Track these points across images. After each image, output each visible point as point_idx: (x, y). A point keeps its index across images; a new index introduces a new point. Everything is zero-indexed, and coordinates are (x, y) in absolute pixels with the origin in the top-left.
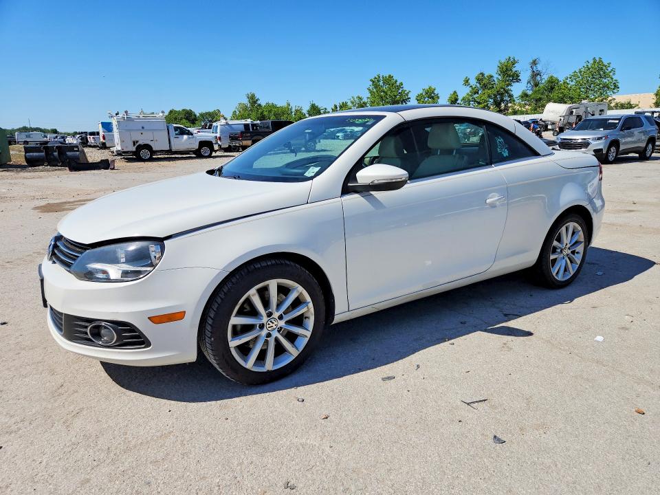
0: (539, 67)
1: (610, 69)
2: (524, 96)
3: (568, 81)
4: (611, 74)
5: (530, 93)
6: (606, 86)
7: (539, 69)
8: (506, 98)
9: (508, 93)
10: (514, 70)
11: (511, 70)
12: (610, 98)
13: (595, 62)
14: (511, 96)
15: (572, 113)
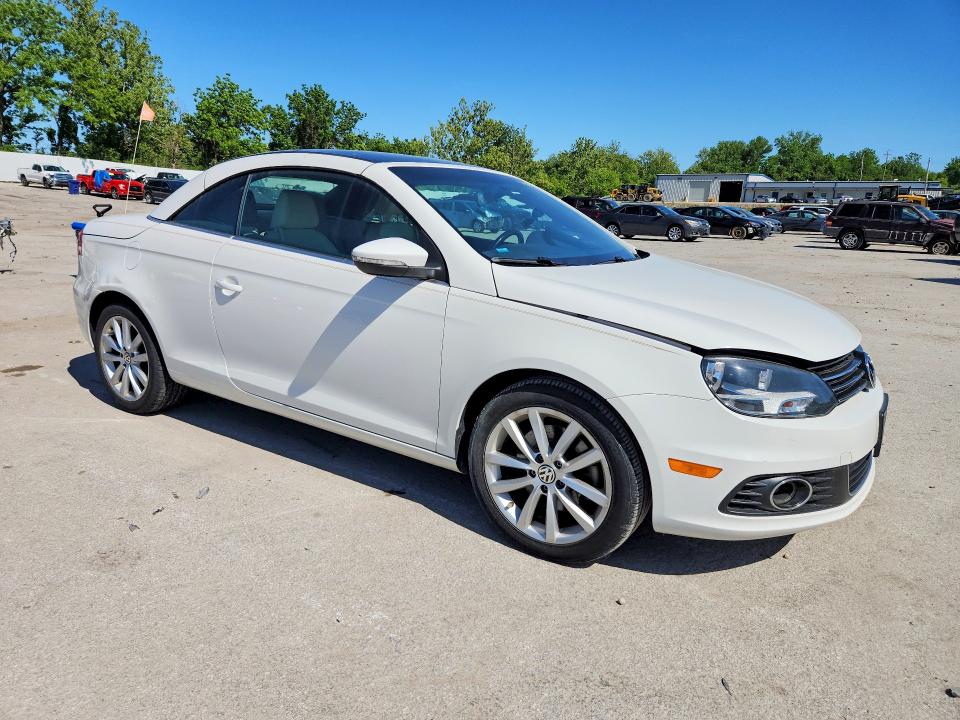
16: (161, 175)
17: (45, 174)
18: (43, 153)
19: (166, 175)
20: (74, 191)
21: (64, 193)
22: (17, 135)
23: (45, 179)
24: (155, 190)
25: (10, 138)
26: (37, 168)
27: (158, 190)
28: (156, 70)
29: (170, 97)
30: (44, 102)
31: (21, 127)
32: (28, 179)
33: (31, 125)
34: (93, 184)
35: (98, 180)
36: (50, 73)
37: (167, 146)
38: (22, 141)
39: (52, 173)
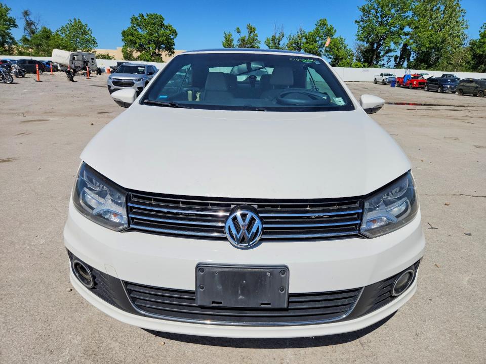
0: (32, 18)
1: (88, 29)
2: (25, 40)
3: (59, 33)
4: (89, 32)
5: (29, 38)
6: (88, 41)
7: (33, 19)
8: (8, 40)
9: (9, 36)
10: (9, 16)
11: (6, 15)
12: (93, 50)
13: (75, 21)
14: (12, 39)
15: (74, 59)
16: (443, 76)
17: (384, 77)
18: (389, 68)
19: (446, 75)
20: (393, 86)
21: (388, 87)
22: (380, 60)
23: (383, 80)
24: (430, 83)
25: (377, 62)
26: (382, 75)
27: (432, 84)
28: (461, 17)
29: (465, 31)
30: (396, 43)
31: (383, 56)
32: (377, 80)
33: (388, 55)
34: (403, 82)
35: (405, 80)
36: (402, 28)
37: (454, 60)
38: (382, 62)
39: (387, 77)
